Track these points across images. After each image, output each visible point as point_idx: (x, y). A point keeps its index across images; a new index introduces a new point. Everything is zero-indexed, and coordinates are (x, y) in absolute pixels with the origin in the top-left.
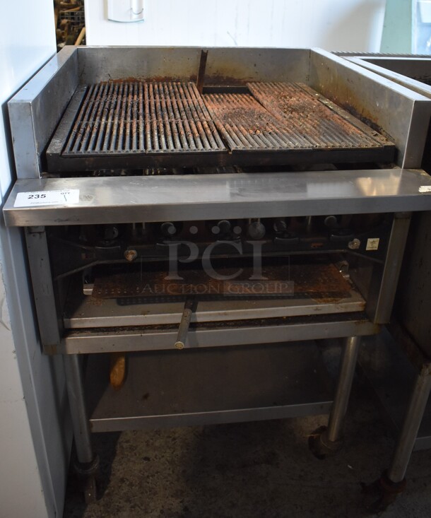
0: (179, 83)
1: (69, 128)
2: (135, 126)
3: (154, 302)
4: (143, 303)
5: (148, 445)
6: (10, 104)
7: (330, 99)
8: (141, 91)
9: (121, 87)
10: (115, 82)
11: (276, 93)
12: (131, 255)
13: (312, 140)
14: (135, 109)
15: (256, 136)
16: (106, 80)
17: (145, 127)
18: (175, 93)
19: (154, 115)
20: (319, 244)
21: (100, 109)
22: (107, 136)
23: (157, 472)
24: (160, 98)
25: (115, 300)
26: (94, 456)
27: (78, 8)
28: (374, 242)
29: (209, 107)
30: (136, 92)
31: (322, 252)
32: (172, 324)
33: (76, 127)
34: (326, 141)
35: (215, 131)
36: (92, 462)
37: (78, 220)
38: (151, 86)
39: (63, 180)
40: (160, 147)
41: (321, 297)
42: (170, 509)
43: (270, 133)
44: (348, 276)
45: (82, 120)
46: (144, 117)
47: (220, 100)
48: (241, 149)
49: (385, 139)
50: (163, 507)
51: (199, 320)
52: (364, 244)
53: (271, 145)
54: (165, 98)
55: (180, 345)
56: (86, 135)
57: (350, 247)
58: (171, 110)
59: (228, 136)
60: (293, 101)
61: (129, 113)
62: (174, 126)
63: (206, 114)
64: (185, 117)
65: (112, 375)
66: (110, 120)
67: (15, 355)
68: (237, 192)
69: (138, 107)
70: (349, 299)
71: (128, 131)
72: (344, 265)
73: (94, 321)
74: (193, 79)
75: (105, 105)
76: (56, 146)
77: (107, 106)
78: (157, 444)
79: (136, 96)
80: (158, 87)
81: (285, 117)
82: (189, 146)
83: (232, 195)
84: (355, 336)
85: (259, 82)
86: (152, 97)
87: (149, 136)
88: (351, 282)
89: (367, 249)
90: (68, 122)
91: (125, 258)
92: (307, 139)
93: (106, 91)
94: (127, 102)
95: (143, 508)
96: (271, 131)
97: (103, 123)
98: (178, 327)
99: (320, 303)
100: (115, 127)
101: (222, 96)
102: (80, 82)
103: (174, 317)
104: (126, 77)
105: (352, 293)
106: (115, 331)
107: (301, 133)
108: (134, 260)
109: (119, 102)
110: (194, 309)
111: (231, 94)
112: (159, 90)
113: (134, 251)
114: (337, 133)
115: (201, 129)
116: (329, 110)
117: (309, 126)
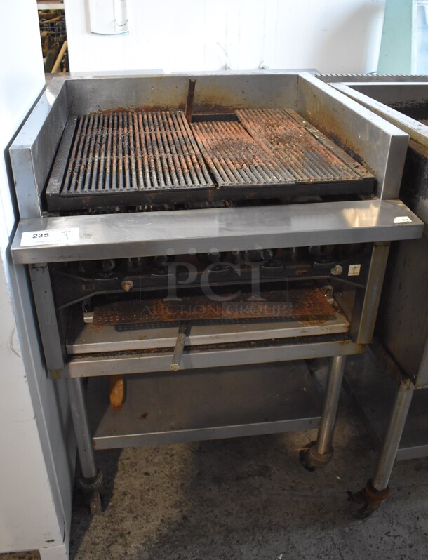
0: (168, 112)
1: (65, 167)
2: (127, 162)
3: (150, 327)
4: (140, 328)
5: (147, 462)
6: (12, 151)
7: (317, 127)
8: (131, 122)
9: (111, 119)
10: (104, 113)
11: (264, 121)
12: (128, 286)
13: (296, 174)
14: (126, 143)
15: (242, 171)
16: (95, 111)
17: (137, 163)
18: (164, 124)
19: (144, 149)
20: (304, 271)
21: (92, 145)
22: (101, 174)
23: (157, 486)
24: (150, 130)
25: (113, 327)
26: (98, 471)
27: (58, 18)
28: (355, 268)
29: (198, 138)
30: (126, 125)
31: (307, 278)
32: (167, 348)
33: (71, 165)
34: (309, 174)
35: (204, 166)
36: (96, 477)
37: (80, 256)
38: (140, 116)
39: (63, 219)
40: (152, 185)
41: (308, 320)
42: (169, 519)
43: (256, 167)
44: (332, 300)
45: (76, 157)
46: (135, 152)
47: (209, 130)
48: (228, 185)
49: (365, 170)
50: (163, 516)
51: (193, 343)
52: (346, 270)
53: (256, 180)
54: (155, 130)
55: (176, 366)
56: (81, 173)
57: (333, 273)
58: (161, 143)
59: (216, 171)
60: (280, 130)
61: (121, 149)
62: (165, 162)
63: (195, 147)
64: (174, 151)
65: (111, 397)
66: (103, 157)
67: (25, 379)
68: (225, 226)
69: (129, 141)
70: (334, 321)
71: (121, 168)
72: (328, 290)
73: (95, 347)
74: (181, 107)
75: (96, 139)
76: (54, 186)
77: (98, 141)
78: (156, 460)
79: (126, 129)
80: (148, 117)
81: (271, 149)
82: (179, 182)
83: (221, 229)
84: (340, 355)
85: (248, 109)
86: (142, 129)
87: (141, 173)
88: (337, 305)
89: (349, 275)
90: (63, 159)
91: (122, 288)
92: (291, 173)
93: (96, 123)
94: (118, 135)
95: (145, 517)
96: (257, 164)
97: (96, 160)
98: (173, 351)
99: (307, 325)
100: (108, 164)
101: (210, 125)
102: (70, 114)
103: (170, 341)
104: (115, 107)
105: (337, 315)
106: (115, 355)
107: (285, 166)
108: (131, 289)
109: (110, 136)
110: (187, 333)
111: (220, 121)
112: (148, 121)
113: (130, 282)
114: (320, 166)
115: (190, 164)
116: (314, 139)
117: (293, 158)
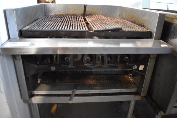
0: (77, 16)
8: (64, 17)
9: (58, 16)
12: (53, 69)
15: (102, 26)
18: (75, 18)
19: (66, 22)
20: (122, 67)
21: (48, 20)
22: (46, 26)
28: (142, 67)
29: (87, 19)
32: (69, 94)
33: (37, 24)
35: (86, 26)
37: (28, 52)
40: (64, 29)
43: (107, 24)
44: (132, 79)
46: (62, 22)
48: (97, 30)
49: (147, 29)
52: (138, 67)
53: (107, 28)
55: (70, 102)
57: (133, 68)
59: (92, 26)
63: (84, 22)
64: (76, 23)
65: (52, 110)
67: (7, 104)
72: (130, 75)
74: (82, 15)
77: (51, 20)
79: (62, 18)
80: (70, 16)
84: (134, 100)
88: (133, 82)
89: (139, 69)
93: (53, 17)
94: (58, 19)
97: (47, 23)
100: (50, 24)
102: (45, 15)
105: (133, 85)
109: (55, 19)
113: (54, 67)
114: (129, 27)
116: (126, 22)
